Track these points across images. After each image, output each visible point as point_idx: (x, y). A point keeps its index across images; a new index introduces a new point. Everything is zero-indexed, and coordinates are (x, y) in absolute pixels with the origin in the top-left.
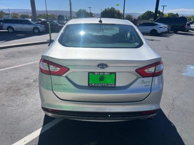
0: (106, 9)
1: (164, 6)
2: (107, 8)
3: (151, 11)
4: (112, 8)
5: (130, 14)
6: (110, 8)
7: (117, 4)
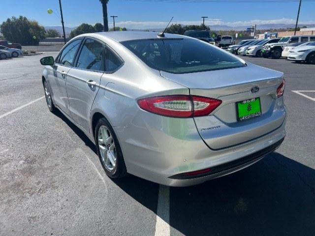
0: (9, 20)
1: (114, 17)
2: (11, 18)
3: (89, 24)
4: (21, 17)
5: (53, 29)
6: (18, 17)
7: (49, 9)
